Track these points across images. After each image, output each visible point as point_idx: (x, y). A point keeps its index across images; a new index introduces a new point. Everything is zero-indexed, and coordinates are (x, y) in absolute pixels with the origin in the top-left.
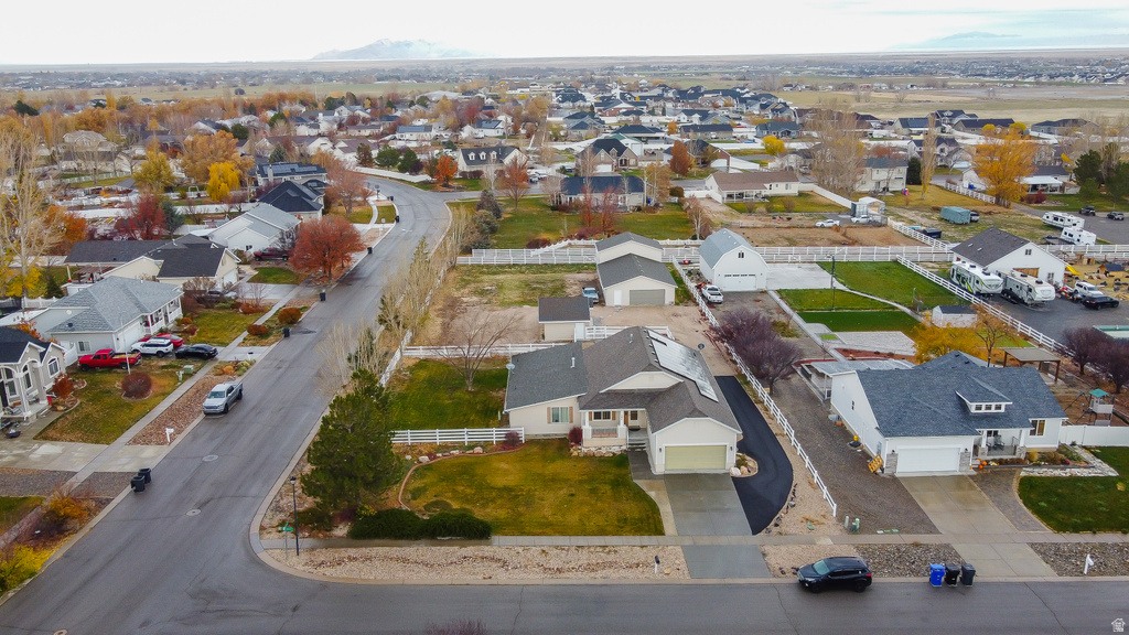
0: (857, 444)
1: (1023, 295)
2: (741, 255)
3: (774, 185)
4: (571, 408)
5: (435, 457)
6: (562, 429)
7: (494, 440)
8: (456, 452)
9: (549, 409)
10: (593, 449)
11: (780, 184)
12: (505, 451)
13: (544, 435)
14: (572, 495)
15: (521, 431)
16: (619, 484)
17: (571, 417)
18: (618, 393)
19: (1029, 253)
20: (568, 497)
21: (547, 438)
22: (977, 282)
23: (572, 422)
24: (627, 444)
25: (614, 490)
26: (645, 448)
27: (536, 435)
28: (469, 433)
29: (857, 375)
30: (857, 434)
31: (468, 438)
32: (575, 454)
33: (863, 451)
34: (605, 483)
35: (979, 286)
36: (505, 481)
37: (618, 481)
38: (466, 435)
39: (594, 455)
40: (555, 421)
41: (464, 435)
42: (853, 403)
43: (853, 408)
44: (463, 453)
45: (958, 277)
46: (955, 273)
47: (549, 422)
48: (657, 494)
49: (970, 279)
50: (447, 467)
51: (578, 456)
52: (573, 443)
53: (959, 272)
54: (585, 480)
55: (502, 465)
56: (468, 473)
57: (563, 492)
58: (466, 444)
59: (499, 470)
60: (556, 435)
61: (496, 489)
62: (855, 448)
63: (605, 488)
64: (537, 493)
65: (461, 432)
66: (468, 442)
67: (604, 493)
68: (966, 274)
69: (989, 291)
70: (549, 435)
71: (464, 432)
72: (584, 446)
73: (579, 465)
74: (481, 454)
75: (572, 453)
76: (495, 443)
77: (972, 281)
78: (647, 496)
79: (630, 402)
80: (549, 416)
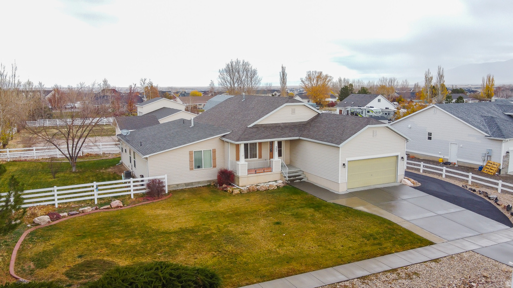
0: (446, 163)
1: (391, 117)
4: (214, 151)
5: (59, 217)
6: (207, 175)
7: (132, 193)
8: (88, 209)
9: (191, 153)
12: (151, 202)
13: (187, 184)
14: (278, 223)
15: (164, 179)
16: (318, 206)
17: (214, 159)
18: (267, 127)
19: (379, 100)
20: (277, 226)
21: (189, 187)
22: (368, 112)
23: (215, 166)
24: (285, 177)
25: (320, 211)
26: (302, 178)
27: (178, 185)
28: (100, 188)
29: (434, 109)
30: (442, 157)
31: (99, 194)
32: (236, 191)
33: (459, 166)
34: (301, 207)
35: (370, 114)
36: (177, 224)
37: (313, 204)
38: (95, 190)
39: (258, 190)
40: (199, 167)
41: (93, 191)
42: (430, 134)
43: (430, 138)
44: (96, 209)
45: (352, 113)
46: (349, 112)
47: (191, 169)
48: (367, 208)
49: (362, 112)
50: (83, 224)
51: (241, 193)
52: (224, 186)
53: (353, 111)
54: (275, 208)
55: (159, 212)
56: (118, 225)
57: (262, 223)
58: (96, 203)
59: (158, 216)
60: (199, 183)
61: (170, 233)
62: (451, 165)
63: (309, 211)
64: (231, 229)
65: (90, 187)
66: (99, 199)
67: (313, 215)
68: (358, 110)
69: (376, 115)
70: (192, 184)
71: (93, 186)
72: (240, 185)
73: (252, 199)
74: (121, 207)
75: (232, 192)
76: (132, 197)
77: (364, 112)
78: (360, 211)
79: (282, 133)
80: (191, 161)
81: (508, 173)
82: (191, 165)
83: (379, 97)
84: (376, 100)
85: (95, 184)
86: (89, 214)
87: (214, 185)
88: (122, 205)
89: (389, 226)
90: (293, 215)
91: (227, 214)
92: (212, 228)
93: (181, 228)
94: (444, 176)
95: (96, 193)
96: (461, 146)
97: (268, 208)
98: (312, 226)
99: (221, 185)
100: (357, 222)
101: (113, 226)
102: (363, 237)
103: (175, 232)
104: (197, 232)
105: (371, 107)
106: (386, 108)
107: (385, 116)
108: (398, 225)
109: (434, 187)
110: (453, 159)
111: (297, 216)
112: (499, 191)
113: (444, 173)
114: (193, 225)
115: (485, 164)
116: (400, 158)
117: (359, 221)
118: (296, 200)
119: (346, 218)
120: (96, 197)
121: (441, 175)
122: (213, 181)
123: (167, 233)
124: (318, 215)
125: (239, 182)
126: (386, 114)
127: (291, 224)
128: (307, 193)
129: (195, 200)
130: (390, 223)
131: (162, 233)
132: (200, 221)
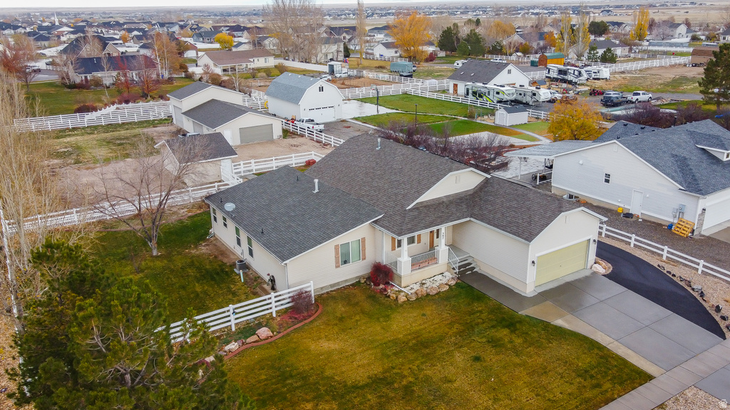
0: (628, 215)
1: (528, 99)
2: (321, 89)
3: (256, 59)
4: (364, 239)
6: (355, 270)
7: (273, 311)
9: (336, 247)
10: (417, 287)
11: (260, 59)
12: (303, 323)
13: (332, 286)
14: (477, 359)
15: (310, 286)
16: (512, 322)
17: (364, 250)
18: (428, 206)
19: (509, 72)
20: (478, 365)
21: (335, 288)
22: (498, 93)
23: (364, 259)
24: (454, 269)
25: (517, 332)
26: (474, 268)
27: (322, 288)
28: (237, 311)
29: (615, 145)
30: (622, 205)
31: (236, 319)
32: (402, 298)
33: (644, 220)
34: (493, 327)
35: (501, 96)
36: (361, 370)
37: (503, 319)
38: (232, 316)
39: (428, 295)
40: (345, 262)
41: (229, 316)
42: (608, 176)
43: (607, 181)
44: (243, 343)
45: (474, 93)
46: (470, 91)
47: (337, 267)
48: (567, 321)
49: (489, 93)
50: (246, 377)
51: (408, 300)
52: (382, 286)
53: (475, 89)
54: (464, 331)
55: (326, 345)
56: (291, 376)
57: (459, 358)
58: (234, 329)
59: (329, 353)
60: (346, 281)
61: (362, 387)
62: (634, 219)
63: (503, 333)
64: (429, 372)
65: (224, 312)
66: (236, 324)
67: (511, 342)
68: (483, 90)
69: (509, 98)
70: (338, 284)
71: (228, 311)
72: (402, 286)
73: (428, 311)
74: (271, 337)
75: (397, 297)
76: (274, 315)
77: (491, 93)
78: (560, 327)
79: (448, 213)
80: (337, 258)
81: (703, 233)
82: (337, 262)
83: (510, 67)
84: (506, 70)
85: (231, 307)
86: (239, 354)
87: (365, 282)
88: (272, 334)
89: (600, 353)
90: (489, 342)
91: (411, 344)
92: (406, 373)
93: (369, 377)
94: (632, 245)
95: (232, 317)
96: (648, 196)
97: (455, 330)
98: (517, 360)
99: (377, 284)
100: (565, 350)
101: (287, 379)
102: (579, 376)
103: (366, 385)
104: (393, 383)
105: (501, 86)
106: (520, 86)
107: (519, 98)
108: (608, 350)
109: (628, 272)
110: (635, 210)
111: (495, 343)
112: (700, 272)
113: (633, 242)
114: (381, 369)
115: (676, 221)
116: (591, 241)
117: (565, 347)
118: (481, 312)
119: (550, 342)
120: (233, 323)
121: (629, 243)
122: (362, 277)
123: (358, 388)
124: (518, 341)
125: (401, 282)
126: (520, 94)
127: (491, 357)
128: (489, 298)
129: (358, 318)
130: (600, 347)
131: (353, 387)
132: (386, 361)
